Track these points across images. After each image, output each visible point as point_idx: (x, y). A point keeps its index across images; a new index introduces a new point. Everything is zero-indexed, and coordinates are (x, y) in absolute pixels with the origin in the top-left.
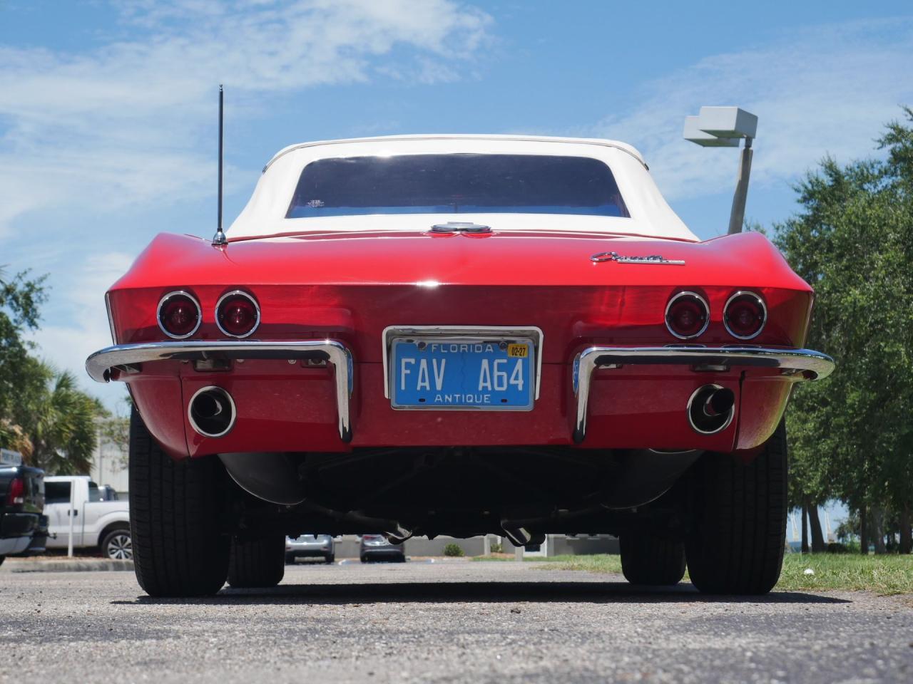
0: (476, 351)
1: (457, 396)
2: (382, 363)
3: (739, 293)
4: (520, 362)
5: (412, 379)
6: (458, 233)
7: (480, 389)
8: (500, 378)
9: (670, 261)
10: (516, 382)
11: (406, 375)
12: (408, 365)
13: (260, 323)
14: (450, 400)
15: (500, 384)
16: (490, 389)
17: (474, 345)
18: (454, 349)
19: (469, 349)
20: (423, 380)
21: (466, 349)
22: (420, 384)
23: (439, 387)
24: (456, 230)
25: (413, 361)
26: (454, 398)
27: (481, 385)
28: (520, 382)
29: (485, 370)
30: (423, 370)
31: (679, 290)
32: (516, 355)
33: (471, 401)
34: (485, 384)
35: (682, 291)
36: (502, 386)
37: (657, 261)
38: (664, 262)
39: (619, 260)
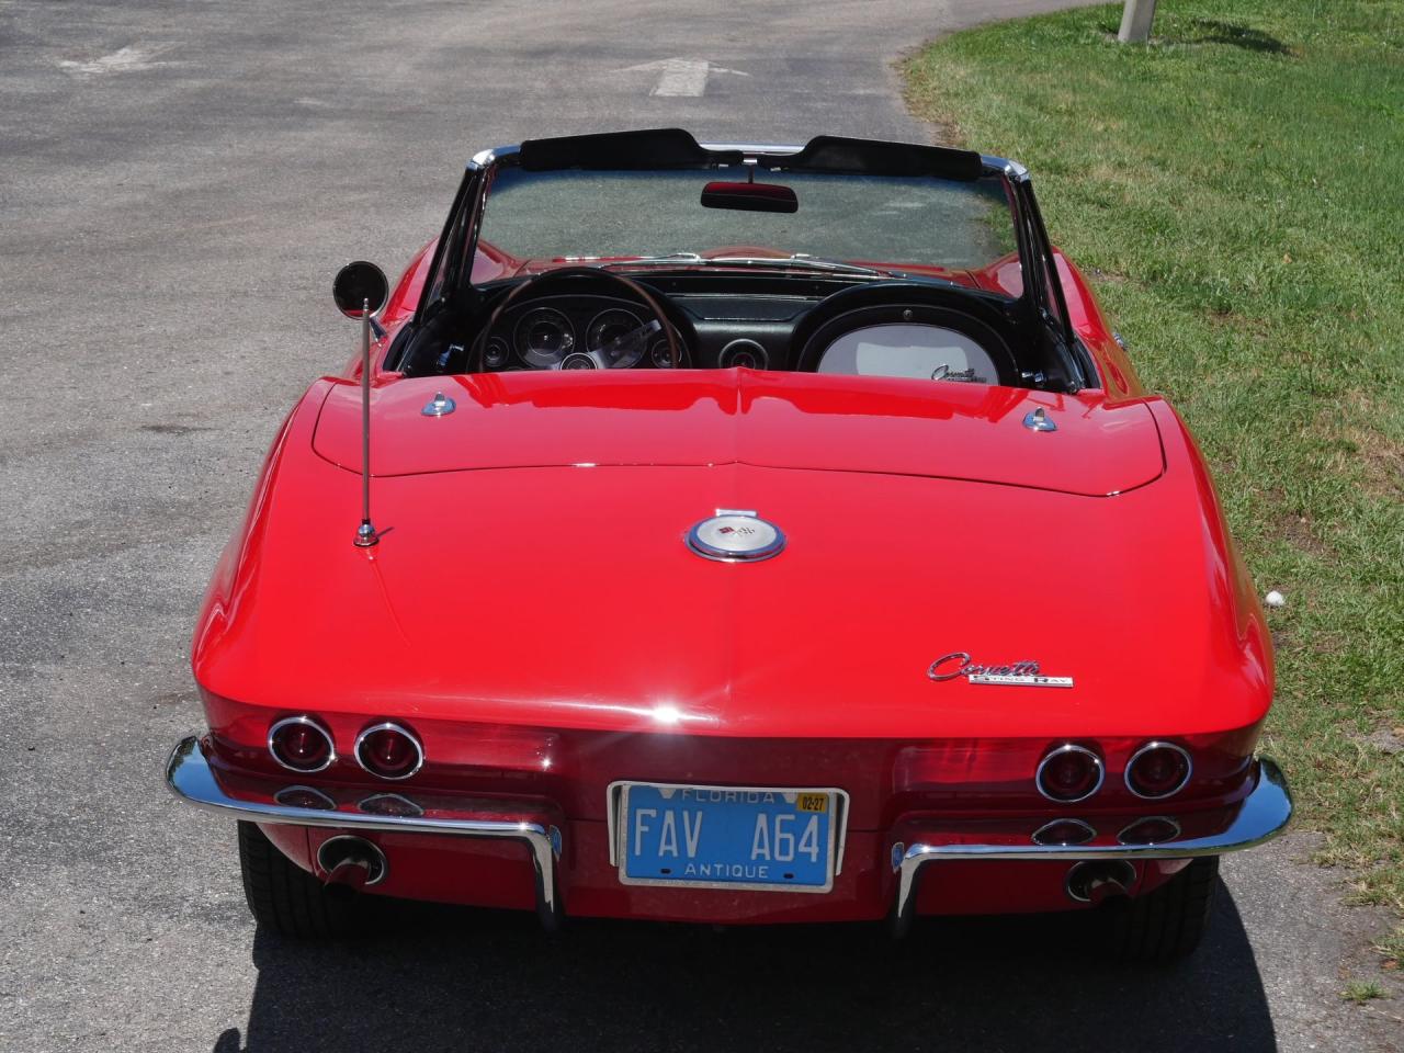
0: (749, 801)
1: (719, 866)
3: (1154, 745)
4: (815, 819)
5: (651, 840)
6: (731, 561)
7: (754, 857)
8: (784, 843)
9: (1052, 681)
10: (807, 850)
11: (643, 833)
12: (646, 820)
13: (424, 761)
14: (708, 872)
15: (784, 851)
16: (768, 858)
17: (746, 793)
18: (715, 796)
19: (738, 800)
20: (668, 842)
21: (734, 799)
22: (663, 848)
23: (691, 853)
24: (727, 555)
25: (653, 813)
26: (714, 870)
27: (756, 851)
28: (814, 850)
29: (762, 829)
30: (669, 825)
31: (1060, 742)
32: (809, 808)
33: (740, 875)
34: (761, 851)
35: (1064, 745)
36: (787, 854)
37: (1029, 679)
38: (1041, 681)
39: (971, 678)
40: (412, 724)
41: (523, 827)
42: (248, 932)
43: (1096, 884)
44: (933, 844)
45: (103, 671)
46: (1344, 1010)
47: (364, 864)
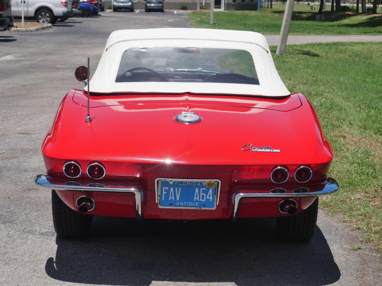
0: (193, 185)
1: (185, 203)
2: (155, 190)
3: (302, 167)
4: (211, 189)
5: (167, 196)
6: (187, 123)
7: (195, 200)
8: (203, 196)
9: (274, 151)
10: (209, 198)
11: (165, 194)
12: (165, 190)
13: (105, 174)
14: (182, 204)
15: (203, 198)
16: (198, 200)
17: (192, 182)
18: (184, 184)
19: (190, 184)
20: (172, 196)
21: (189, 184)
22: (170, 198)
23: (178, 199)
24: (186, 122)
25: (167, 188)
26: (184, 204)
27: (195, 198)
28: (211, 198)
29: (197, 193)
30: (172, 192)
31: (277, 166)
32: (210, 187)
33: (191, 205)
34: (197, 198)
35: (278, 167)
36: (204, 199)
37: (268, 150)
38: (271, 151)
39: (253, 150)
40: (103, 163)
41: (133, 189)
43: (287, 207)
44: (243, 193)
45: (10, 184)
46: (352, 252)
47: (89, 204)
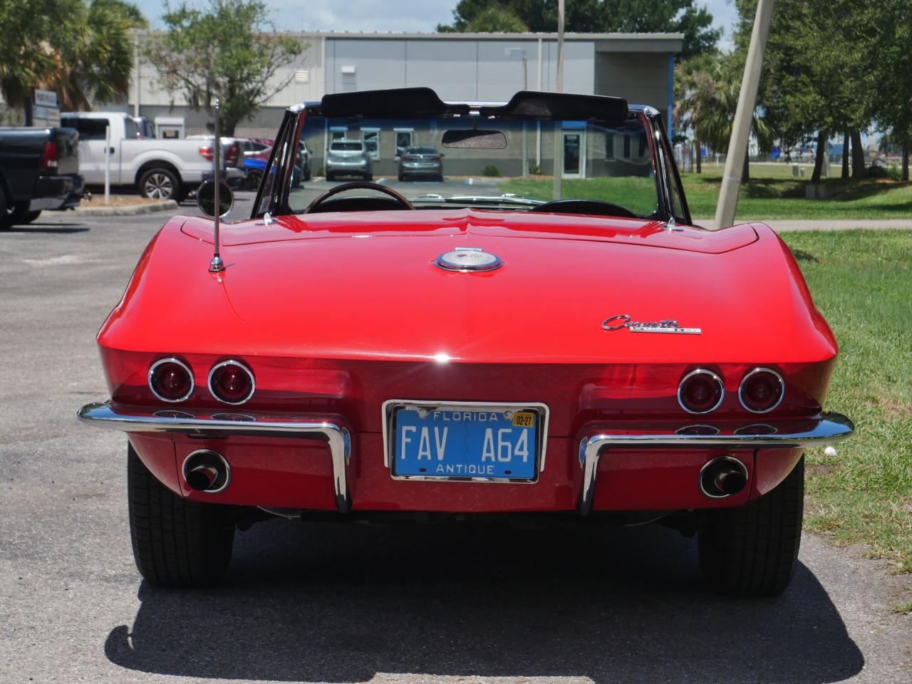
0: (480, 419)
1: (459, 466)
2: (382, 433)
3: (758, 370)
4: (525, 431)
5: (413, 448)
6: (465, 271)
7: (483, 459)
8: (505, 449)
9: (686, 330)
10: (520, 453)
11: (406, 443)
12: (409, 434)
13: (255, 389)
14: (452, 470)
15: (505, 454)
16: (493, 460)
17: (477, 413)
18: (457, 416)
19: (472, 418)
20: (425, 450)
21: (469, 417)
22: (421, 453)
23: (440, 457)
24: (463, 268)
25: (414, 429)
26: (456, 469)
27: (485, 455)
28: (525, 453)
29: (489, 439)
30: (425, 438)
31: (692, 367)
32: (521, 424)
33: (474, 472)
34: (488, 455)
35: (695, 369)
36: (507, 457)
37: (672, 330)
38: (679, 330)
39: (632, 328)
40: (248, 360)
41: (324, 425)
42: (135, 587)
43: (722, 476)
44: (607, 433)
46: (893, 617)
47: (214, 471)
